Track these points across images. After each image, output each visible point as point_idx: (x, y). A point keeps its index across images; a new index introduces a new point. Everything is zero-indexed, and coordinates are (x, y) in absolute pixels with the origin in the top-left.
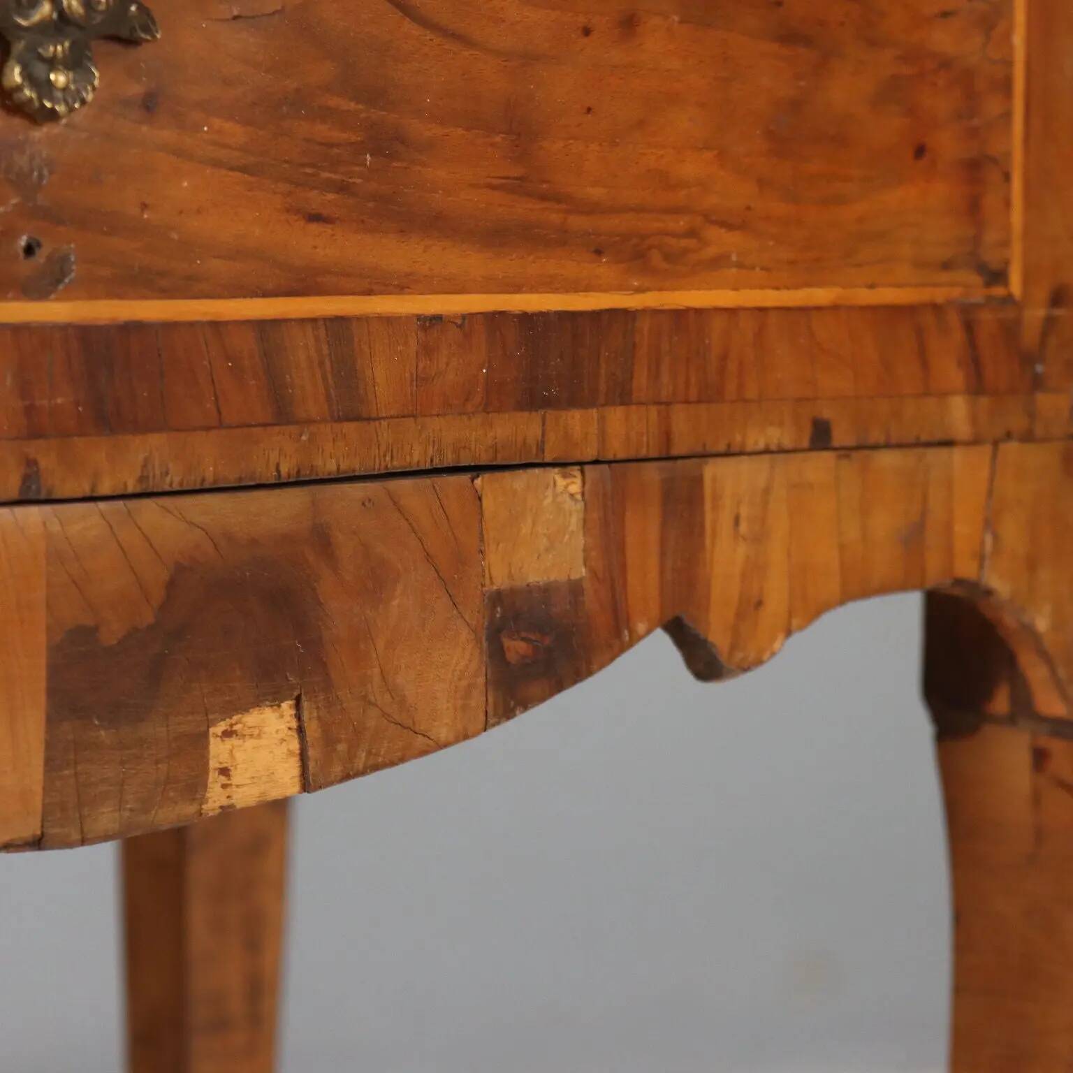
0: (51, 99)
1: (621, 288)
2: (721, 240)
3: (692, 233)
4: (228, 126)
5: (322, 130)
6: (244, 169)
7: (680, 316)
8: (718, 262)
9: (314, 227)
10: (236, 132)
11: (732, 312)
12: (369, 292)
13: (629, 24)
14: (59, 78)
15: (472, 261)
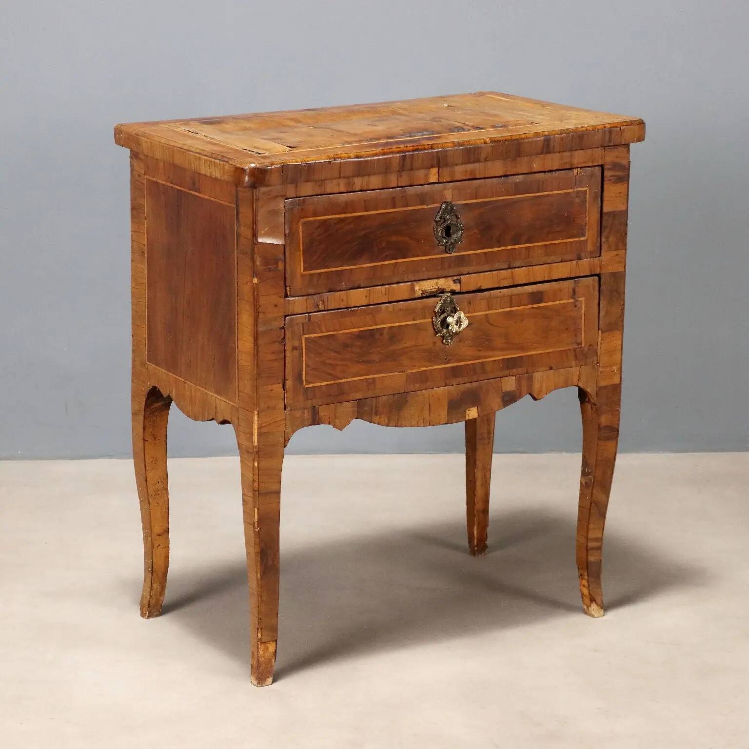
0: (449, 343)
2: (535, 345)
3: (531, 345)
6: (471, 346)
10: (471, 342)
12: (486, 358)
13: (522, 321)
14: (449, 341)
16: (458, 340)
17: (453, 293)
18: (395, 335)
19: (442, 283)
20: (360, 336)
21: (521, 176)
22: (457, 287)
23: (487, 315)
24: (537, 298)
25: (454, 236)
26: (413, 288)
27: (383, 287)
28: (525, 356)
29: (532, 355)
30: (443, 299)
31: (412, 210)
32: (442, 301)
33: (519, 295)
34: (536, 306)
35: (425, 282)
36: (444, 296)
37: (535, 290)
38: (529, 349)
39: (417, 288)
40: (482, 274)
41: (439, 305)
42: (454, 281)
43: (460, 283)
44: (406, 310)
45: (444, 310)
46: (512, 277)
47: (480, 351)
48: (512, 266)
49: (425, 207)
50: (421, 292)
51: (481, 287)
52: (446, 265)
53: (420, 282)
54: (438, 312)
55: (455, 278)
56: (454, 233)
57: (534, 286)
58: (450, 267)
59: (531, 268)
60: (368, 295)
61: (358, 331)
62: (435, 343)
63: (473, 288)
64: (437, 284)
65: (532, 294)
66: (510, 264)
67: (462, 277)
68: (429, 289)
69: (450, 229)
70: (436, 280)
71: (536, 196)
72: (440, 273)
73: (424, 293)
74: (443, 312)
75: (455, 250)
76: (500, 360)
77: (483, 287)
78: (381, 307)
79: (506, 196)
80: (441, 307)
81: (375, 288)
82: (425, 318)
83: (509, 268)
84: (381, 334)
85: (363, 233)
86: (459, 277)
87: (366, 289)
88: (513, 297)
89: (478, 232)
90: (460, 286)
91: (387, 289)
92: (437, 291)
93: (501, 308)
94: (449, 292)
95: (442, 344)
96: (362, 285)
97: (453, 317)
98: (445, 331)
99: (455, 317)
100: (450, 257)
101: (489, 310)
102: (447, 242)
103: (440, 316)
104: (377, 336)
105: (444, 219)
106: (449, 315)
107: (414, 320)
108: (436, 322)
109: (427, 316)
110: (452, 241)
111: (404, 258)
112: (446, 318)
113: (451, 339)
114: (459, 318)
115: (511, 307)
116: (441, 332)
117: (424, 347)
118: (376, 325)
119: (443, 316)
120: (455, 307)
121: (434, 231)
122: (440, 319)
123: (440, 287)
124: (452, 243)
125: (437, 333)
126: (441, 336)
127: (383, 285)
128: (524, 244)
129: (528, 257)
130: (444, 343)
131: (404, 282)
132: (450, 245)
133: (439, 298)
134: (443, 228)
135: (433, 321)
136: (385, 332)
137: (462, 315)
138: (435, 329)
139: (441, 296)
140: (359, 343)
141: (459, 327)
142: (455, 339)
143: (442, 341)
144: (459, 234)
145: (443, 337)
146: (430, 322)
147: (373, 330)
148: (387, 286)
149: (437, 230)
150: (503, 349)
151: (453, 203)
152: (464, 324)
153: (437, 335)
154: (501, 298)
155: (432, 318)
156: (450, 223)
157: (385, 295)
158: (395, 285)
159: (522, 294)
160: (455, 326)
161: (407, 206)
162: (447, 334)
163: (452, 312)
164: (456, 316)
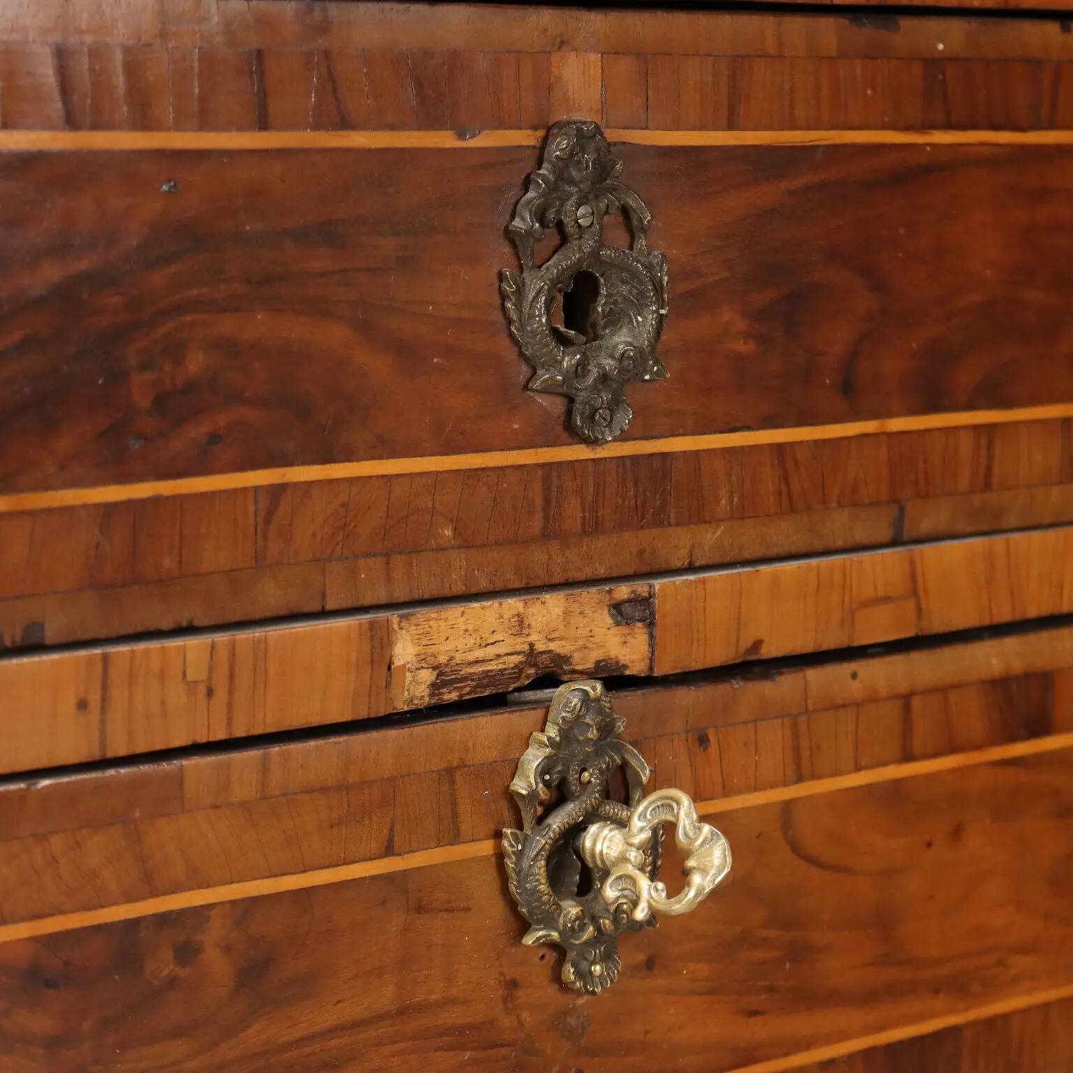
0: (593, 984)
1: (953, 1011)
2: (1020, 963)
3: (1000, 963)
4: (699, 966)
5: (759, 955)
6: (709, 993)
7: (991, 1022)
8: (1016, 980)
9: (752, 1020)
10: (702, 969)
11: (1024, 1012)
12: (787, 1054)
13: (957, 833)
14: (597, 969)
15: (852, 1017)
16: (641, 957)
17: (615, 678)
18: (273, 950)
19: (549, 621)
20: (47, 970)
21: (957, 24)
22: (631, 649)
23: (788, 806)
24: (1028, 705)
25: (621, 340)
26: (380, 643)
27: (193, 643)
28: (974, 1024)
29: (1005, 1017)
30: (560, 714)
31: (369, 151)
32: (552, 731)
33: (942, 690)
34: (1020, 749)
35: (453, 612)
36: (567, 697)
37: (1018, 667)
38: (991, 987)
39: (404, 651)
40: (765, 569)
41: (534, 758)
42: (618, 610)
43: (651, 624)
44: (343, 788)
45: (563, 783)
46: (914, 592)
47: (754, 1013)
48: (907, 534)
49: (445, 140)
50: (427, 676)
51: (757, 645)
52: (573, 512)
53: (421, 613)
54: (533, 794)
55: (623, 591)
56: (615, 319)
57: (1011, 644)
58: (593, 527)
59: (998, 539)
60: (95, 699)
61: (35, 939)
62: (513, 985)
63: (718, 655)
64: (521, 625)
65: (1000, 686)
66: (899, 522)
67: (658, 584)
68: (479, 654)
69: (596, 293)
70: (513, 604)
71: (1023, 149)
72: (539, 559)
73: (445, 684)
74: (560, 795)
75: (625, 418)
76: (851, 1057)
77: (770, 650)
78: (179, 778)
79: (884, 127)
80: (545, 769)
81: (141, 646)
82: (455, 838)
83: (894, 543)
84: (187, 953)
85: (52, 272)
86: (641, 587)
87: (82, 653)
88: (916, 702)
89: (740, 325)
90: (652, 644)
91: (223, 654)
92: (519, 669)
93: (858, 768)
94: (590, 675)
95: (552, 990)
96: (50, 636)
97: (622, 824)
98: (572, 909)
99: (636, 823)
100: (595, 461)
101: (800, 779)
102: (580, 370)
103: (540, 820)
104: (162, 964)
105: (560, 226)
106: (592, 816)
107: (389, 850)
108: (519, 855)
109: (466, 827)
110: (609, 364)
111: (328, 459)
112: (575, 830)
113: (606, 958)
114: (666, 830)
115: (908, 757)
116: (549, 920)
117: (453, 1017)
118: (154, 894)
119: (557, 822)
120: (624, 768)
121: (503, 297)
122: (542, 841)
123: (540, 647)
124: (604, 378)
125: (524, 927)
126: (552, 945)
127: (190, 630)
128: (971, 406)
129: (987, 486)
130: (564, 987)
131: (323, 614)
132: (595, 388)
133: (533, 716)
134: (554, 283)
135: (500, 856)
136: (212, 936)
137: (686, 812)
138: (512, 904)
139: (546, 705)
140: (39, 1023)
141: (674, 890)
142: (631, 955)
143: (557, 977)
144: (646, 321)
145: (559, 950)
146: (481, 859)
147: (133, 925)
148: (221, 638)
149: (520, 293)
150: (869, 997)
151: (611, 135)
152: (704, 871)
153: (529, 940)
154: (858, 705)
155: (498, 835)
156: (595, 254)
157: (210, 692)
158: (274, 632)
159: (956, 686)
160: (644, 882)
161: (345, 123)
162: (583, 927)
163: (607, 795)
164: (641, 822)
